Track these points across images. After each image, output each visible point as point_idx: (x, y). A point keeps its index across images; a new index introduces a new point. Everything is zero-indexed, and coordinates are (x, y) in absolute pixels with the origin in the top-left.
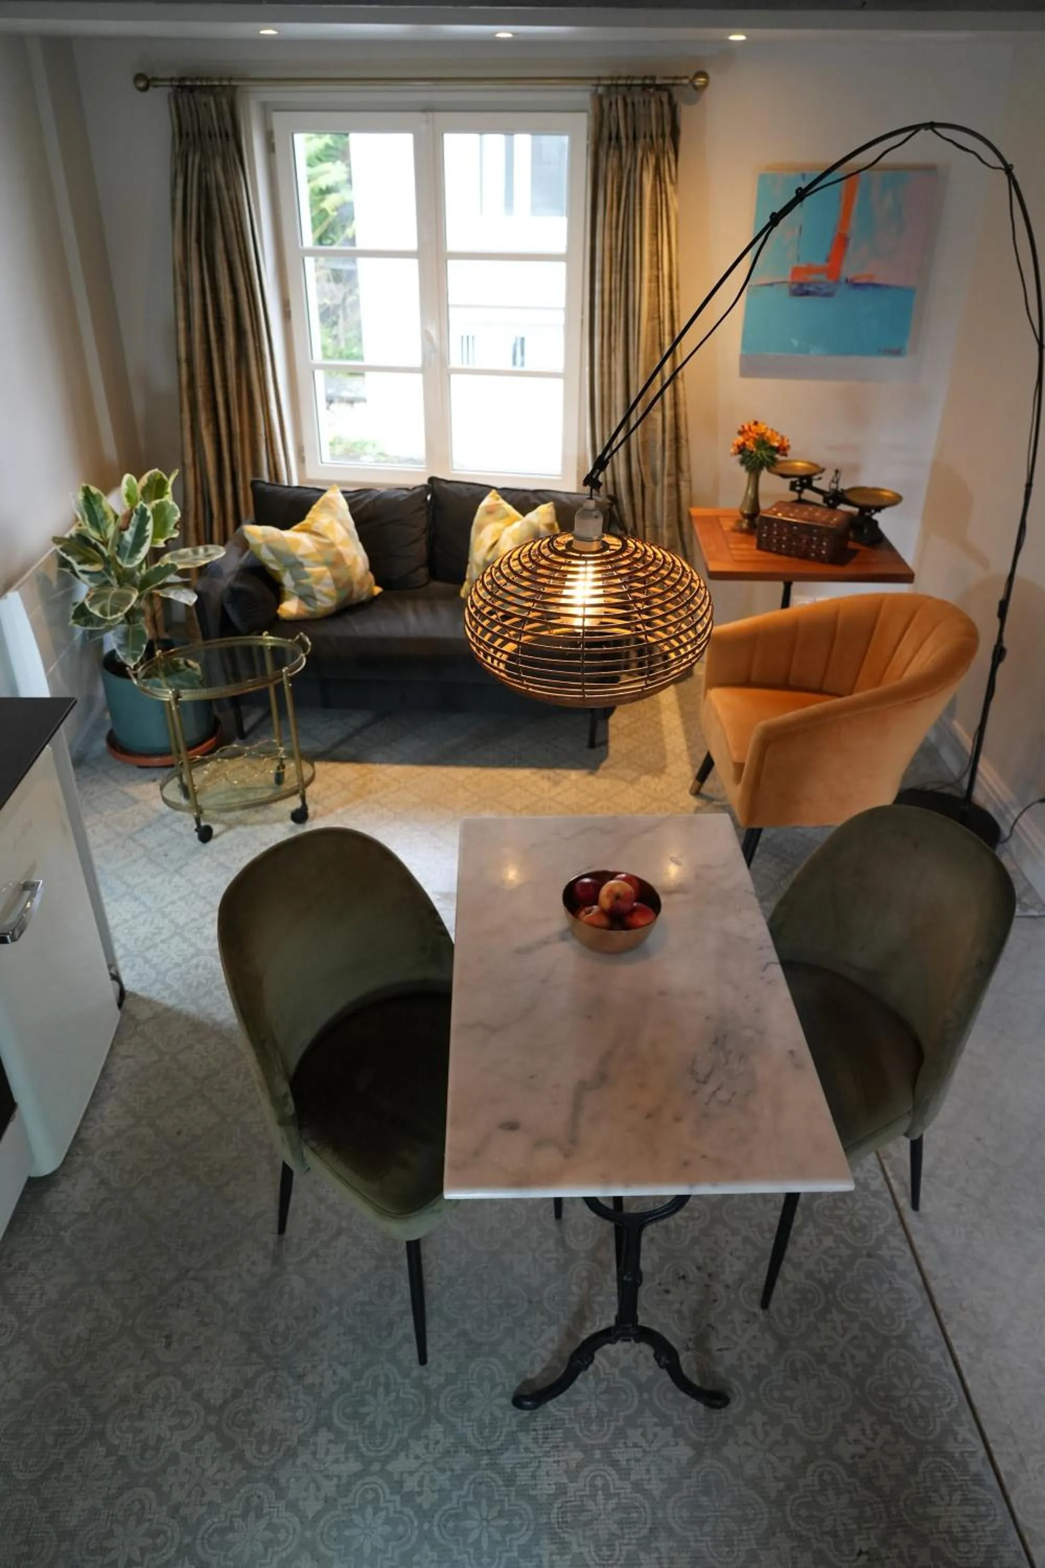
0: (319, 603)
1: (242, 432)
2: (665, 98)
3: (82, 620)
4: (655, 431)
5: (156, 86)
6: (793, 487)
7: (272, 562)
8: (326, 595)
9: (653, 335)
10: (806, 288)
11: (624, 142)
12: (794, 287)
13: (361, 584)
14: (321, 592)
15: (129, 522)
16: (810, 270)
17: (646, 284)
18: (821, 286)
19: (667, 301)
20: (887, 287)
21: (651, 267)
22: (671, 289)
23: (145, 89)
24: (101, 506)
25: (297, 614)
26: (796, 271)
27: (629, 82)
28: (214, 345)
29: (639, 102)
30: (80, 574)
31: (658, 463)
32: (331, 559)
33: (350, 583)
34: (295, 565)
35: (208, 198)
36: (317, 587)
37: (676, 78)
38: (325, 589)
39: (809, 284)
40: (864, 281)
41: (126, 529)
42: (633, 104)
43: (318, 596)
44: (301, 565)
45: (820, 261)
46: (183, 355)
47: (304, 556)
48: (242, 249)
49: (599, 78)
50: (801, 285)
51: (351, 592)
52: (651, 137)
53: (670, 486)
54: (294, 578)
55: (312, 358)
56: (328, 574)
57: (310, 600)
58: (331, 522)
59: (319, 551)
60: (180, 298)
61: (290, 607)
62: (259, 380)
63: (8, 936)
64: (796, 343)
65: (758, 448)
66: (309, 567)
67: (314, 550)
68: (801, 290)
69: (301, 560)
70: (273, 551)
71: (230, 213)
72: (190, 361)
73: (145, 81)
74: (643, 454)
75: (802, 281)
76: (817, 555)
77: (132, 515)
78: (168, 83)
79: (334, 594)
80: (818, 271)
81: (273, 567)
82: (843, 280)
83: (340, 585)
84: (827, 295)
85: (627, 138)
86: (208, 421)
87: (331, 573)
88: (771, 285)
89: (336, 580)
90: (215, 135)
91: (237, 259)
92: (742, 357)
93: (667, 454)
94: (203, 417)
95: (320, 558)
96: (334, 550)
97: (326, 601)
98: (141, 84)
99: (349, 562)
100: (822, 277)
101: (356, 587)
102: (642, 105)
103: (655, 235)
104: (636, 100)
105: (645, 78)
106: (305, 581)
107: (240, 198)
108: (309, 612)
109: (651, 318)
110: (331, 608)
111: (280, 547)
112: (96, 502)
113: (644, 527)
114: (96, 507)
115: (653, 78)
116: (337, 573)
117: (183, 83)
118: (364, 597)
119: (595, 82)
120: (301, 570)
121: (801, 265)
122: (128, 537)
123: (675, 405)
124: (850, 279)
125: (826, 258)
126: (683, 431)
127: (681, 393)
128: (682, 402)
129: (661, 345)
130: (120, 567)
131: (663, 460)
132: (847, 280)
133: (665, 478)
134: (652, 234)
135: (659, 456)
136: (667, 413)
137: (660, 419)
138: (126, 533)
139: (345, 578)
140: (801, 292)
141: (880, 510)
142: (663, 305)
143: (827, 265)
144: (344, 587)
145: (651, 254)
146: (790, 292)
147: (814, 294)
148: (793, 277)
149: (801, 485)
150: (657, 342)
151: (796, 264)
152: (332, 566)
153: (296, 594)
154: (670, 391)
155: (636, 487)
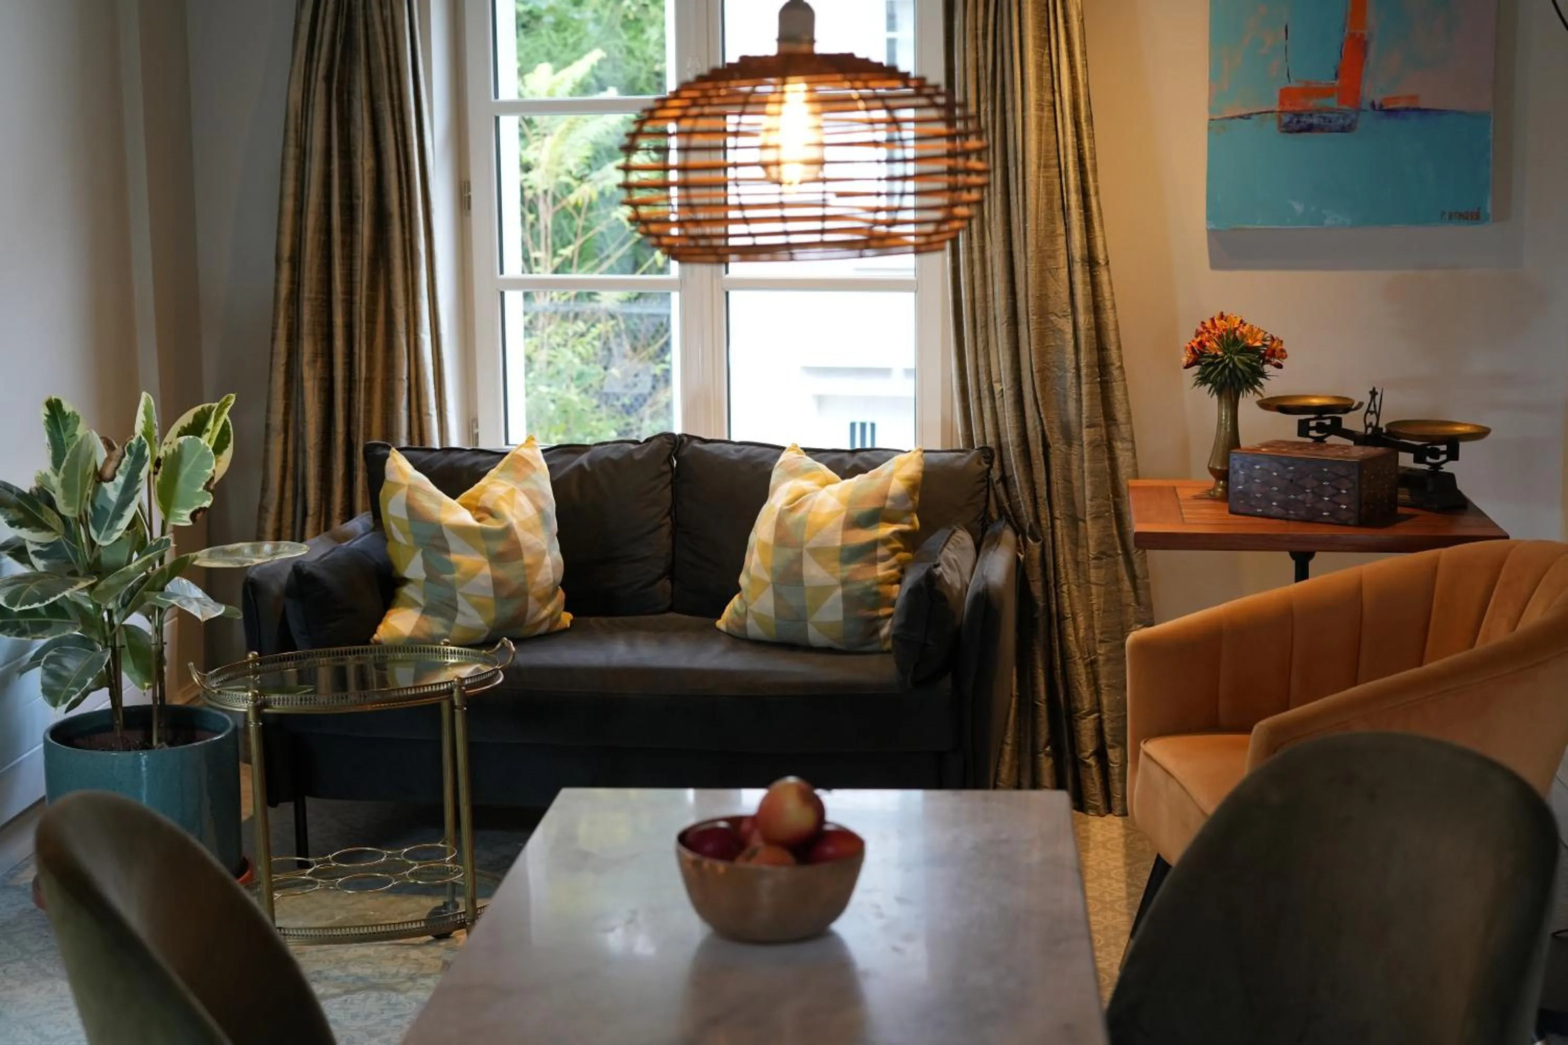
0: (456, 618)
1: (370, 380)
4: (1062, 351)
6: (1303, 429)
8: (476, 605)
9: (1050, 193)
10: (1305, 120)
12: (1286, 119)
13: (542, 601)
15: (117, 468)
16: (1308, 91)
17: (1032, 111)
18: (1333, 116)
19: (1070, 139)
20: (1440, 112)
21: (1040, 87)
22: (1077, 124)
26: (1286, 94)
28: (337, 236)
30: (33, 558)
31: (1072, 406)
33: (521, 593)
35: (350, 19)
36: (461, 589)
38: (476, 595)
39: (1311, 114)
40: (1402, 104)
41: (110, 479)
43: (461, 606)
45: (1325, 78)
46: (286, 253)
48: (395, 91)
50: (1298, 115)
51: (524, 610)
53: (1094, 445)
54: (427, 570)
55: (502, 272)
56: (486, 572)
57: (441, 613)
60: (291, 165)
61: (401, 624)
62: (406, 290)
64: (1299, 207)
65: (1225, 349)
66: (460, 554)
68: (1298, 124)
69: (443, 535)
71: (380, 39)
72: (296, 262)
74: (1043, 389)
75: (1297, 108)
76: (1332, 514)
77: (124, 455)
79: (490, 605)
80: (1325, 92)
82: (1365, 105)
83: (505, 593)
84: (1343, 129)
86: (315, 355)
87: (492, 570)
88: (1248, 117)
89: (498, 584)
91: (385, 105)
92: (1211, 232)
93: (1085, 389)
94: (307, 348)
95: (478, 545)
100: (1332, 102)
103: (1045, 40)
106: (444, 576)
107: (398, 23)
109: (1044, 166)
113: (1053, 519)
116: (501, 573)
118: (543, 623)
120: (444, 555)
121: (1293, 85)
122: (112, 491)
123: (1096, 308)
124: (1377, 103)
125: (1333, 72)
126: (1113, 353)
127: (1106, 289)
128: (1108, 304)
129: (1065, 210)
130: (92, 543)
131: (1079, 401)
132: (1373, 105)
133: (1085, 432)
134: (1041, 39)
135: (1072, 394)
136: (1082, 319)
137: (1069, 329)
138: (107, 486)
139: (515, 584)
140: (1298, 127)
141: (1453, 455)
142: (1065, 147)
143: (1337, 83)
144: (512, 596)
145: (1039, 67)
146: (1280, 127)
147: (1321, 129)
148: (1282, 103)
149: (1320, 428)
150: (1057, 204)
151: (1284, 84)
152: (497, 559)
153: (419, 605)
154: (1085, 283)
155: (1036, 449)
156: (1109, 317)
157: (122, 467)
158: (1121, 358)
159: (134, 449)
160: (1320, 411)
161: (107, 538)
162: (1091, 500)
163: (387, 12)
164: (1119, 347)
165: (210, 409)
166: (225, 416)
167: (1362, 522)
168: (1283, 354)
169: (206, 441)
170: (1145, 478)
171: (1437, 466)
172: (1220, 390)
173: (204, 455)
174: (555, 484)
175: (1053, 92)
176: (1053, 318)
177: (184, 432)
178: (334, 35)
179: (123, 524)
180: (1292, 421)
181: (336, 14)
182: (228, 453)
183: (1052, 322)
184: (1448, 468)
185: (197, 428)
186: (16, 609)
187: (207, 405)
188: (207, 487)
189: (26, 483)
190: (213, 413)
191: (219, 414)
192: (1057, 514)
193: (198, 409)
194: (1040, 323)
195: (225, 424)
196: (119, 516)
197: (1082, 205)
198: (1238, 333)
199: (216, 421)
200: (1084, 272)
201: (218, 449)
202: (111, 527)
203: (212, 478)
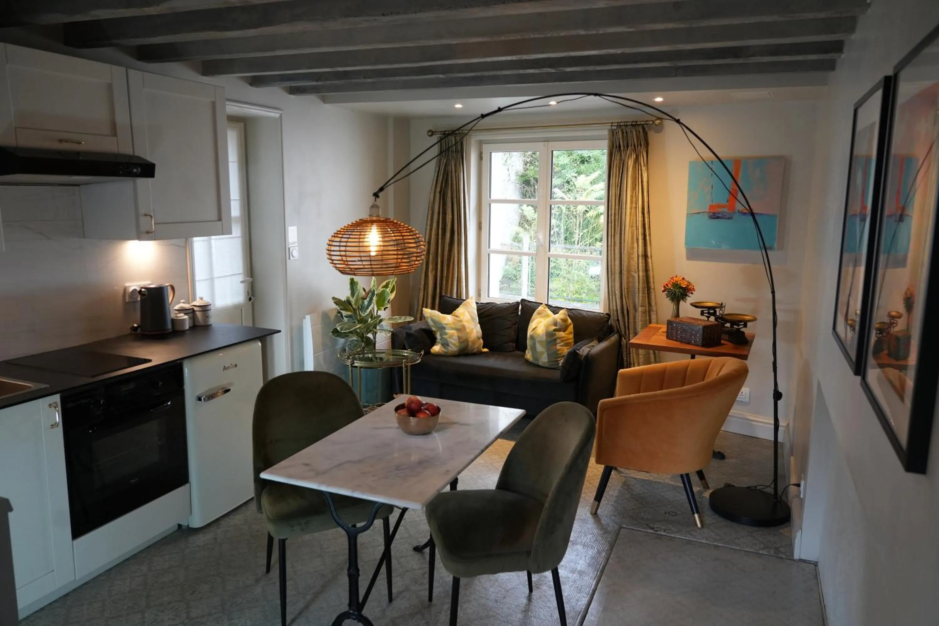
0: (449, 348)
2: (641, 130)
3: (336, 335)
4: (634, 283)
5: (435, 134)
6: (702, 313)
7: (432, 326)
8: (454, 344)
9: (632, 235)
10: (717, 215)
11: (622, 148)
12: (711, 214)
13: (474, 343)
14: (451, 342)
15: (368, 296)
16: (718, 206)
17: (628, 210)
18: (725, 214)
19: (640, 219)
22: (643, 214)
23: (432, 135)
24: (357, 288)
25: (439, 352)
26: (711, 207)
27: (625, 124)
29: (629, 131)
30: (344, 318)
31: (637, 300)
32: (459, 327)
33: (466, 341)
34: (442, 328)
35: (447, 176)
36: (450, 340)
37: (647, 121)
38: (453, 342)
39: (719, 213)
41: (366, 299)
42: (626, 132)
43: (450, 345)
44: (445, 328)
45: (724, 202)
47: (446, 324)
48: (458, 196)
49: (612, 123)
50: (714, 213)
51: (467, 346)
52: (635, 146)
53: (644, 313)
54: (441, 335)
55: (490, 248)
56: (456, 334)
57: (446, 346)
58: (464, 312)
59: (453, 323)
61: (436, 348)
62: (458, 253)
63: (202, 398)
64: (714, 242)
65: (675, 287)
66: (448, 330)
67: (451, 322)
68: (714, 216)
69: (445, 326)
70: (433, 320)
73: (432, 133)
74: (627, 294)
75: (715, 211)
76: (695, 342)
77: (369, 293)
78: (439, 133)
79: (457, 344)
80: (723, 207)
81: (434, 329)
82: (737, 211)
83: (461, 341)
84: (729, 219)
85: (624, 147)
86: (433, 269)
87: (457, 334)
88: (699, 213)
89: (459, 338)
90: (454, 152)
91: (455, 200)
92: (686, 249)
93: (641, 295)
94: (431, 267)
95: (453, 326)
96: (461, 323)
97: (453, 348)
98: (430, 134)
99: (468, 330)
100: (726, 210)
101: (470, 344)
102: (630, 133)
104: (627, 130)
105: (633, 122)
106: (444, 336)
107: (460, 177)
108: (445, 352)
109: (631, 226)
110: (455, 351)
111: (436, 319)
112: (355, 285)
114: (354, 287)
115: (636, 122)
116: (460, 335)
117: (445, 133)
118: (475, 350)
119: (611, 124)
120: (444, 331)
121: (714, 204)
122: (366, 302)
123: (646, 270)
124: (740, 210)
125: (726, 201)
126: (652, 284)
127: (650, 265)
128: (651, 269)
129: (638, 240)
130: (360, 315)
131: (639, 298)
132: (739, 211)
133: (640, 308)
134: (633, 188)
135: (637, 295)
136: (641, 274)
137: (637, 277)
138: (365, 301)
139: (464, 338)
140: (714, 217)
141: (745, 326)
142: (639, 221)
143: (728, 204)
144: (463, 342)
145: (632, 196)
146: (709, 216)
147: (722, 218)
148: (710, 209)
149: (709, 313)
150: (635, 238)
151: (711, 204)
152: (458, 330)
153: (440, 343)
154: (642, 263)
155: (626, 312)
156: (651, 273)
157: (369, 296)
158: (654, 285)
159: (372, 292)
160: (709, 308)
161: (364, 314)
162: (641, 329)
163: (457, 174)
164: (654, 283)
165: (390, 281)
166: (394, 283)
167: (703, 346)
168: (694, 290)
169: (388, 290)
170: (660, 324)
171: (739, 329)
172: (672, 300)
173: (388, 294)
174: (478, 310)
175: (636, 204)
176: (632, 273)
177: (383, 287)
178: (442, 181)
179: (368, 311)
180: (699, 310)
181: (443, 174)
182: (394, 293)
183: (632, 274)
184: (743, 330)
185: (386, 286)
186: (342, 332)
187: (389, 280)
188: (388, 302)
189: (343, 299)
190: (391, 283)
191: (392, 282)
192: (630, 332)
193: (387, 281)
194: (628, 274)
195: (394, 285)
196: (367, 308)
197: (643, 238)
198: (678, 282)
199: (391, 285)
200: (642, 259)
201: (392, 292)
202: (365, 311)
203: (390, 300)
